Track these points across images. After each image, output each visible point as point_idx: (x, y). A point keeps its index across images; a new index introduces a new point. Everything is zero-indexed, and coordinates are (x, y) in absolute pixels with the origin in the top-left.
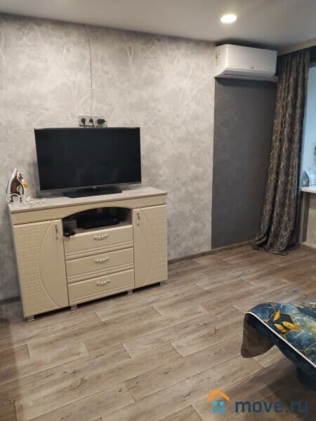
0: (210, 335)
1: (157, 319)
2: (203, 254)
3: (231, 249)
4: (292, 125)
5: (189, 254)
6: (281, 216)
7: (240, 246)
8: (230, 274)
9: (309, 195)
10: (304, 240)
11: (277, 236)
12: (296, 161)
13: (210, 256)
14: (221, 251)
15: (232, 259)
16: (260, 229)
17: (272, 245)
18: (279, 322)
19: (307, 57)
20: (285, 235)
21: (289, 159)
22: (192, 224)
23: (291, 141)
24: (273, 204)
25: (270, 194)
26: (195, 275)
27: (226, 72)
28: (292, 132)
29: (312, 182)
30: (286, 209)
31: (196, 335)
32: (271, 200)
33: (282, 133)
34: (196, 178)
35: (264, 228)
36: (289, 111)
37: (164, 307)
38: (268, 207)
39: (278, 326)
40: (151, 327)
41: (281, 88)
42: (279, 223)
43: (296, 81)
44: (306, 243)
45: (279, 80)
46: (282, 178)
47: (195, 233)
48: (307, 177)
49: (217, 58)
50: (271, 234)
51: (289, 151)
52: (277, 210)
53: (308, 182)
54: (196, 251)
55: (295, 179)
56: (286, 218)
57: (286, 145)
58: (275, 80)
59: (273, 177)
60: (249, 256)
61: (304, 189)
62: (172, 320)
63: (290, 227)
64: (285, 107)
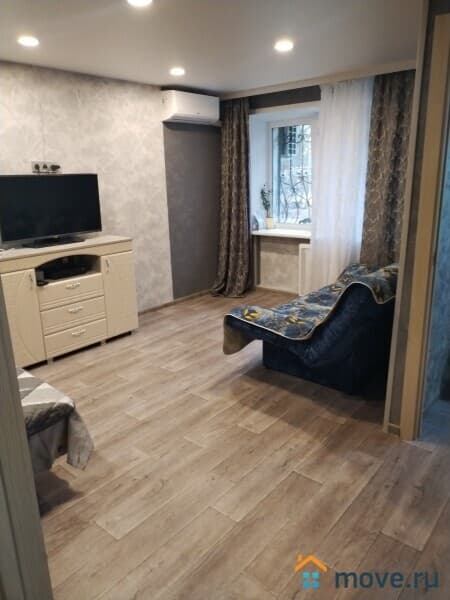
0: (192, 357)
1: (139, 356)
2: (166, 306)
3: (192, 298)
4: (239, 171)
5: (153, 306)
6: (236, 260)
7: (201, 295)
8: (198, 317)
9: (259, 237)
10: (259, 282)
11: (234, 280)
12: (245, 206)
13: (173, 307)
14: (183, 301)
15: (195, 307)
16: (217, 277)
17: (231, 290)
18: (248, 315)
19: (247, 106)
20: (242, 278)
21: (238, 204)
22: (153, 274)
23: (239, 186)
24: (228, 250)
25: (224, 240)
26: (164, 322)
27: (174, 117)
28: (239, 178)
29: (261, 226)
30: (240, 254)
31: (180, 359)
32: (225, 245)
33: (230, 178)
34: (153, 225)
35: (221, 274)
36: (235, 157)
37: (143, 348)
38: (223, 253)
39: (248, 317)
40: (138, 361)
41: (225, 132)
42: (235, 267)
43: (239, 127)
44: (261, 286)
45: (223, 124)
46: (234, 223)
47: (156, 283)
48: (256, 221)
49: (163, 102)
50: (229, 280)
51: (239, 196)
52: (232, 255)
53: (257, 226)
54: (159, 303)
55: (246, 223)
56: (241, 262)
57: (235, 190)
58: (219, 125)
59: (225, 222)
60: (210, 302)
61: (255, 233)
62: (155, 354)
63: (245, 271)
64: (231, 152)
